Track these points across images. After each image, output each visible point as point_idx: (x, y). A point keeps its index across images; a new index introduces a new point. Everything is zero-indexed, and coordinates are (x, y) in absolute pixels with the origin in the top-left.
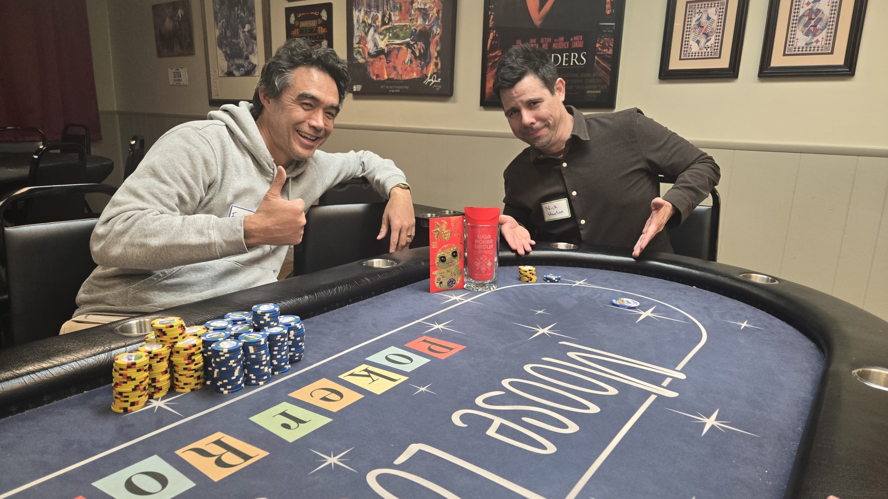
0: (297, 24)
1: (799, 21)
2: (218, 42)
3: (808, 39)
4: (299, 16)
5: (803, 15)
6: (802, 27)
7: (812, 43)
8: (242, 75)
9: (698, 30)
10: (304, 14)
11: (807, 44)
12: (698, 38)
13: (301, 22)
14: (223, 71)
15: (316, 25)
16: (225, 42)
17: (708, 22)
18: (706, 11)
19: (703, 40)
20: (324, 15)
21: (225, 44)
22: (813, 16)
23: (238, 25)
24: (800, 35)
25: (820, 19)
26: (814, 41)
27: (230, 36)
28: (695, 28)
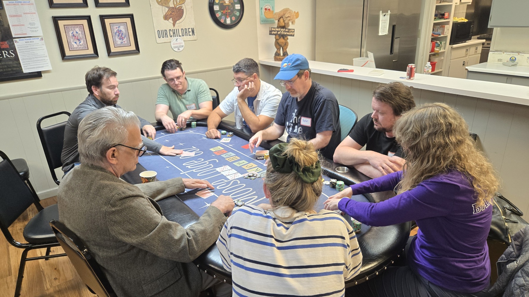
1: (116, 34)
3: (121, 41)
5: (116, 32)
6: (117, 36)
7: (123, 42)
9: (74, 38)
11: (121, 43)
12: (75, 41)
17: (77, 34)
18: (75, 29)
19: (78, 42)
22: (120, 33)
24: (117, 39)
25: (122, 34)
26: (123, 41)
28: (72, 37)
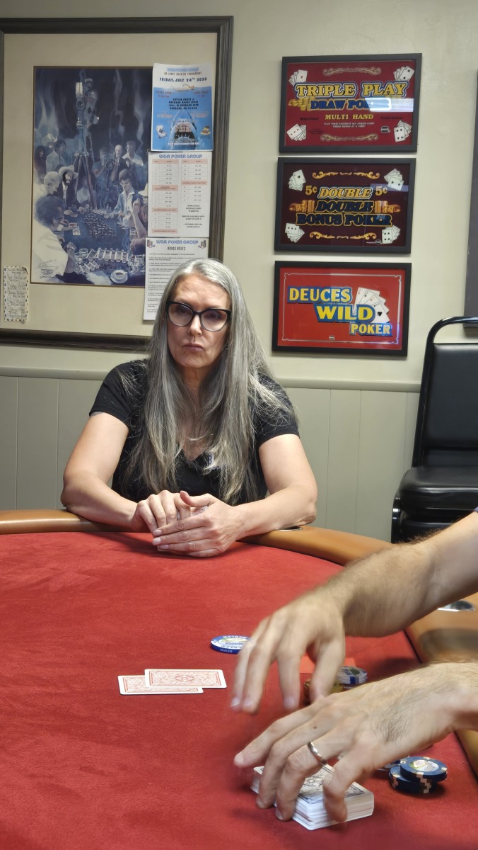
0: (311, 190)
2: (39, 212)
4: (318, 177)
8: (115, 284)
10: (334, 174)
13: (323, 189)
14: (49, 272)
15: (369, 197)
16: (66, 212)
20: (395, 181)
21: (66, 217)
23: (117, 180)
27: (86, 202)
